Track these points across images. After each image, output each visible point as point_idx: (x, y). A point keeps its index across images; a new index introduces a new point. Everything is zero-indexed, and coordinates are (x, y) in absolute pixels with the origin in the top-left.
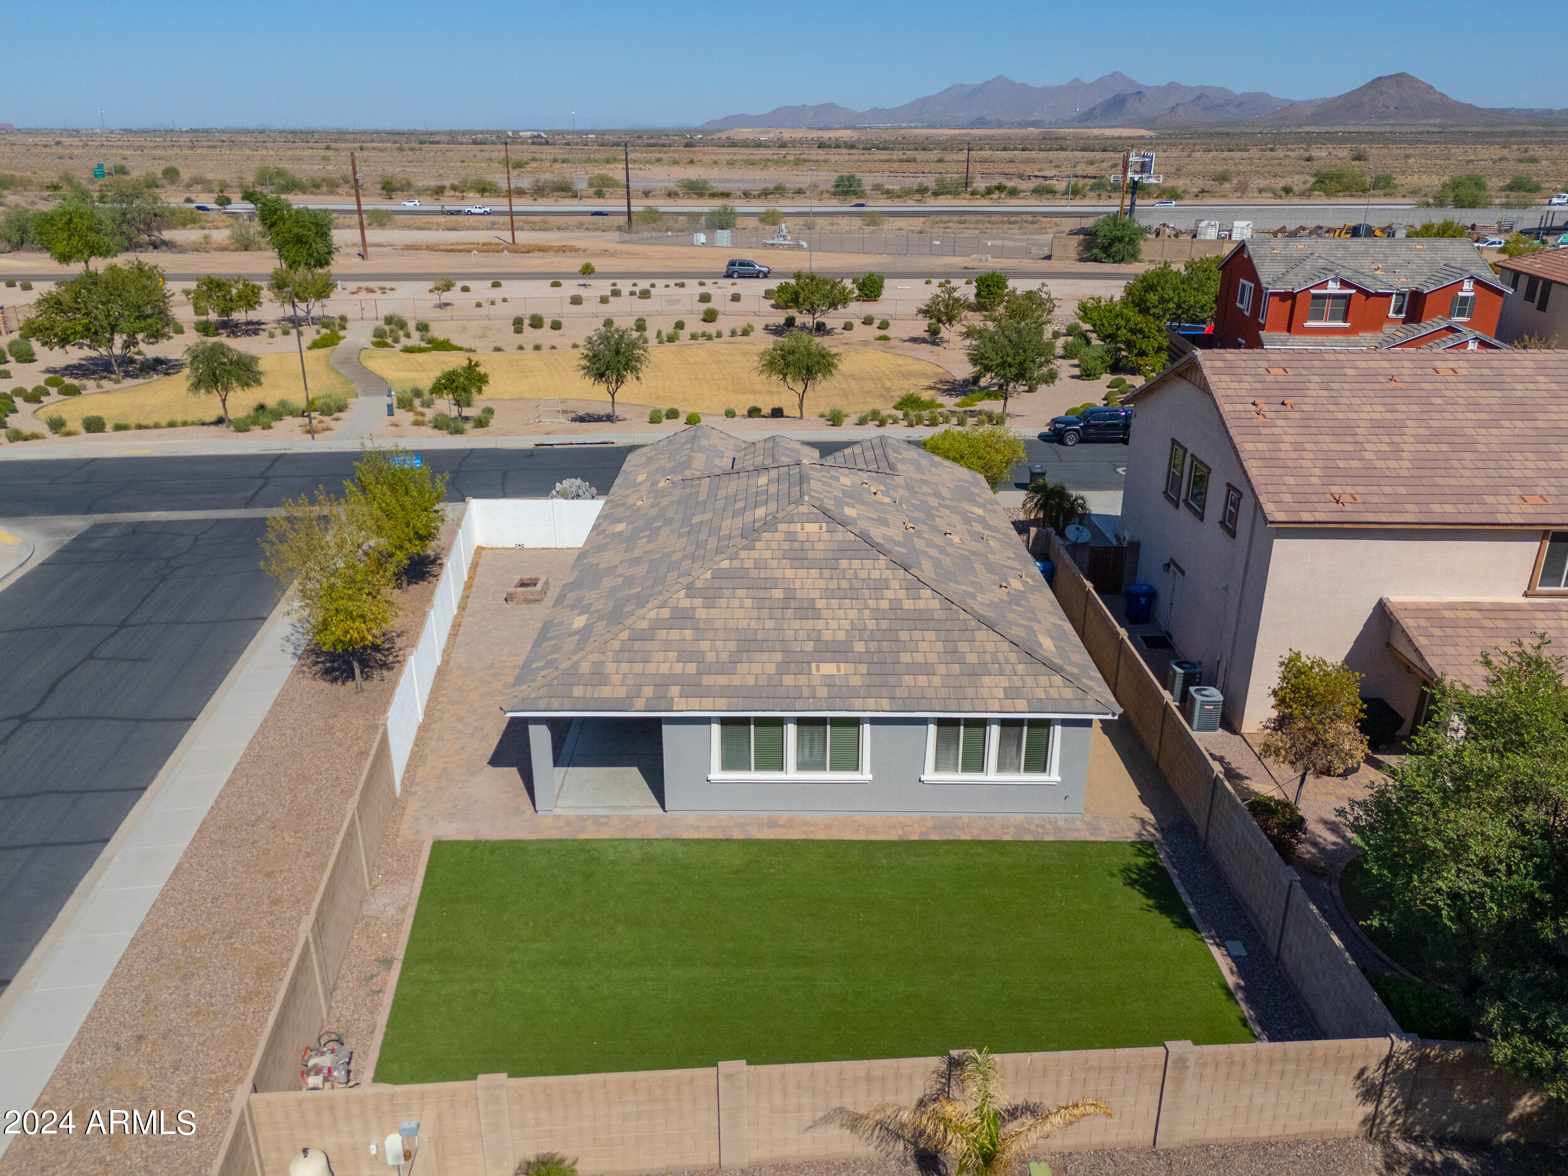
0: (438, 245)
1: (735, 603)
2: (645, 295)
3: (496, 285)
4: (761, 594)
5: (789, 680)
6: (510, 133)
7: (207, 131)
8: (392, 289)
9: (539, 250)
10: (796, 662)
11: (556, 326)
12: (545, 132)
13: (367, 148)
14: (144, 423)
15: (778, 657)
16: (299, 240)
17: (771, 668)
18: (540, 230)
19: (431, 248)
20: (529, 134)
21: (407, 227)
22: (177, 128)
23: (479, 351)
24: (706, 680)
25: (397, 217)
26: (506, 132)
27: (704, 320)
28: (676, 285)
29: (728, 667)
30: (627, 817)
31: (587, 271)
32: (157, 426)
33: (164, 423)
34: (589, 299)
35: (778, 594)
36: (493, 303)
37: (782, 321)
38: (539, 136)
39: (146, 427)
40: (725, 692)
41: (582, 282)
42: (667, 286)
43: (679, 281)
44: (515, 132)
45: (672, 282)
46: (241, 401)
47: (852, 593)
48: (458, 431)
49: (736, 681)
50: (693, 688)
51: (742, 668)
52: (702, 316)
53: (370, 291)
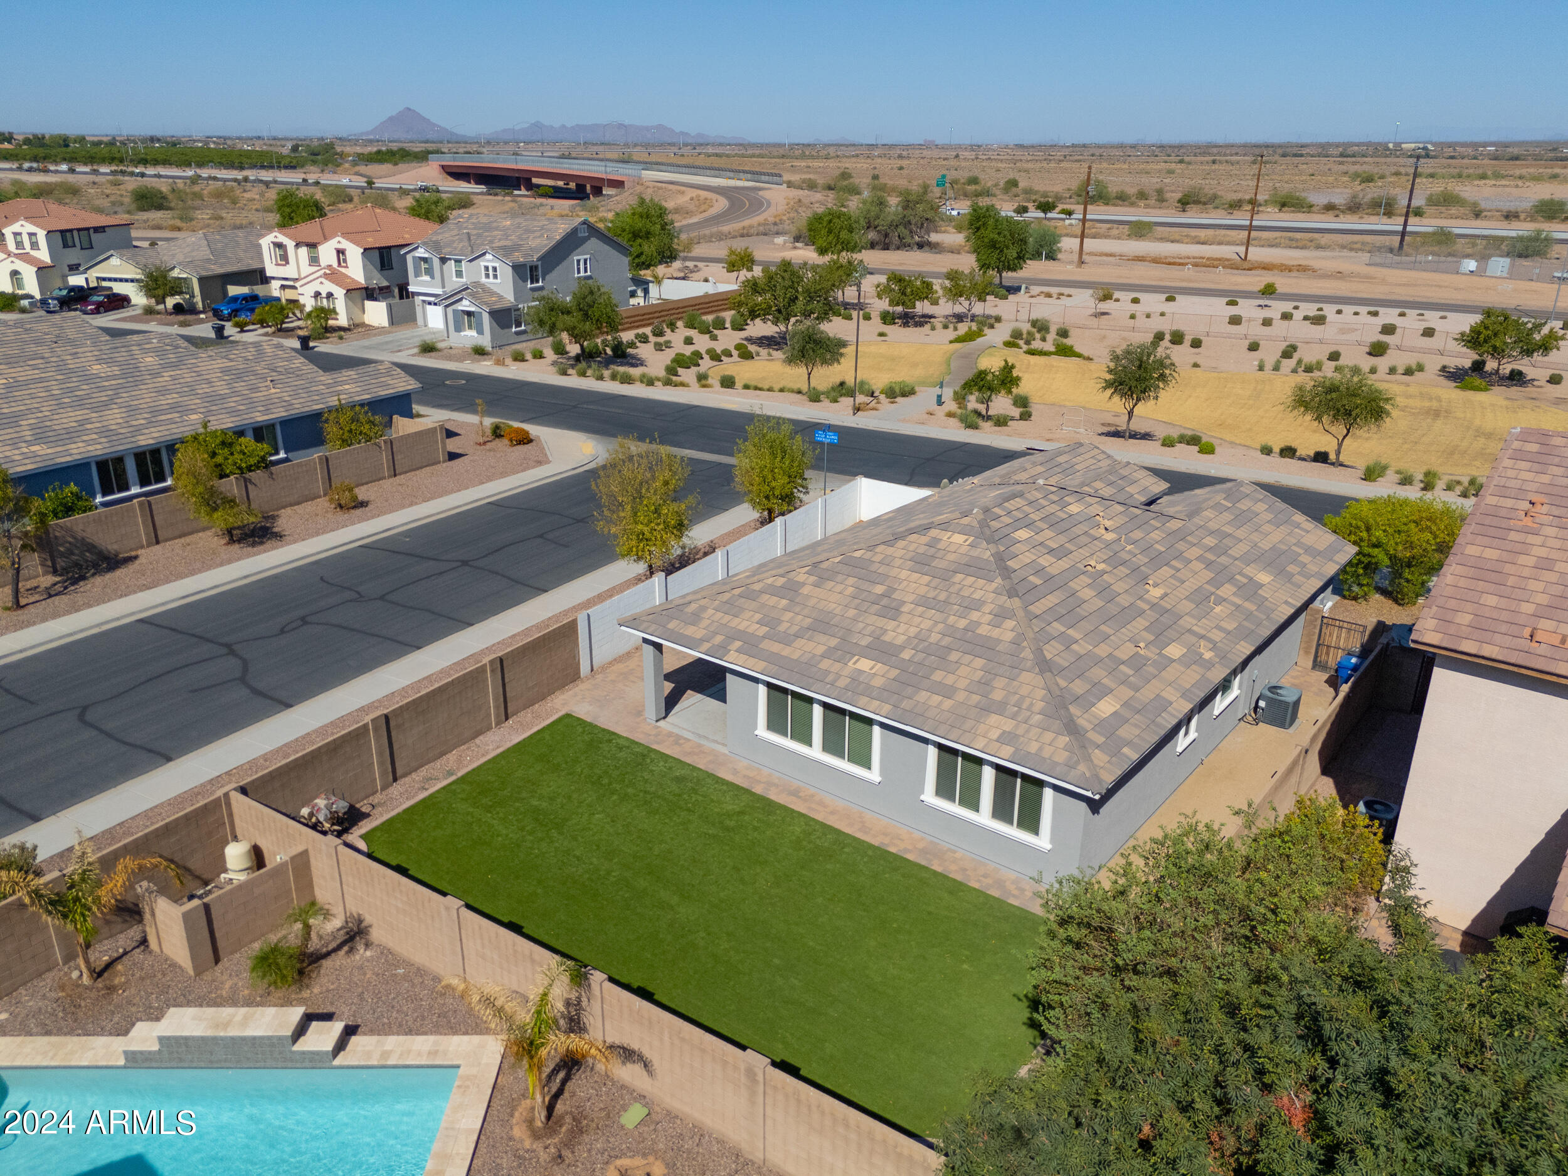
0: (1166, 257)
1: (839, 588)
2: (1319, 320)
3: (1170, 299)
4: (865, 586)
5: (825, 664)
6: (1391, 146)
7: (1084, 146)
8: (1070, 296)
9: (1264, 268)
10: (845, 651)
11: (1196, 344)
12: (1434, 144)
13: (1220, 162)
14: (760, 386)
15: (834, 642)
16: (993, 245)
17: (821, 649)
18: (1297, 247)
19: (1156, 261)
20: (1413, 146)
21: (1162, 239)
22: (1061, 143)
23: (1096, 360)
24: (766, 645)
25: (1160, 229)
26: (1386, 144)
27: (1370, 354)
28: (1369, 313)
29: (786, 640)
30: (700, 746)
31: (1269, 291)
32: (770, 390)
33: (777, 387)
34: (1249, 320)
35: (879, 589)
36: (1148, 316)
37: (1467, 364)
38: (1425, 148)
39: (761, 389)
40: (772, 659)
41: (1262, 302)
42: (1356, 314)
43: (1372, 309)
44: (1398, 145)
45: (1363, 310)
46: (825, 376)
47: (941, 606)
48: (973, 426)
49: (786, 651)
50: (751, 646)
51: (800, 643)
52: (1367, 350)
53: (1049, 295)
